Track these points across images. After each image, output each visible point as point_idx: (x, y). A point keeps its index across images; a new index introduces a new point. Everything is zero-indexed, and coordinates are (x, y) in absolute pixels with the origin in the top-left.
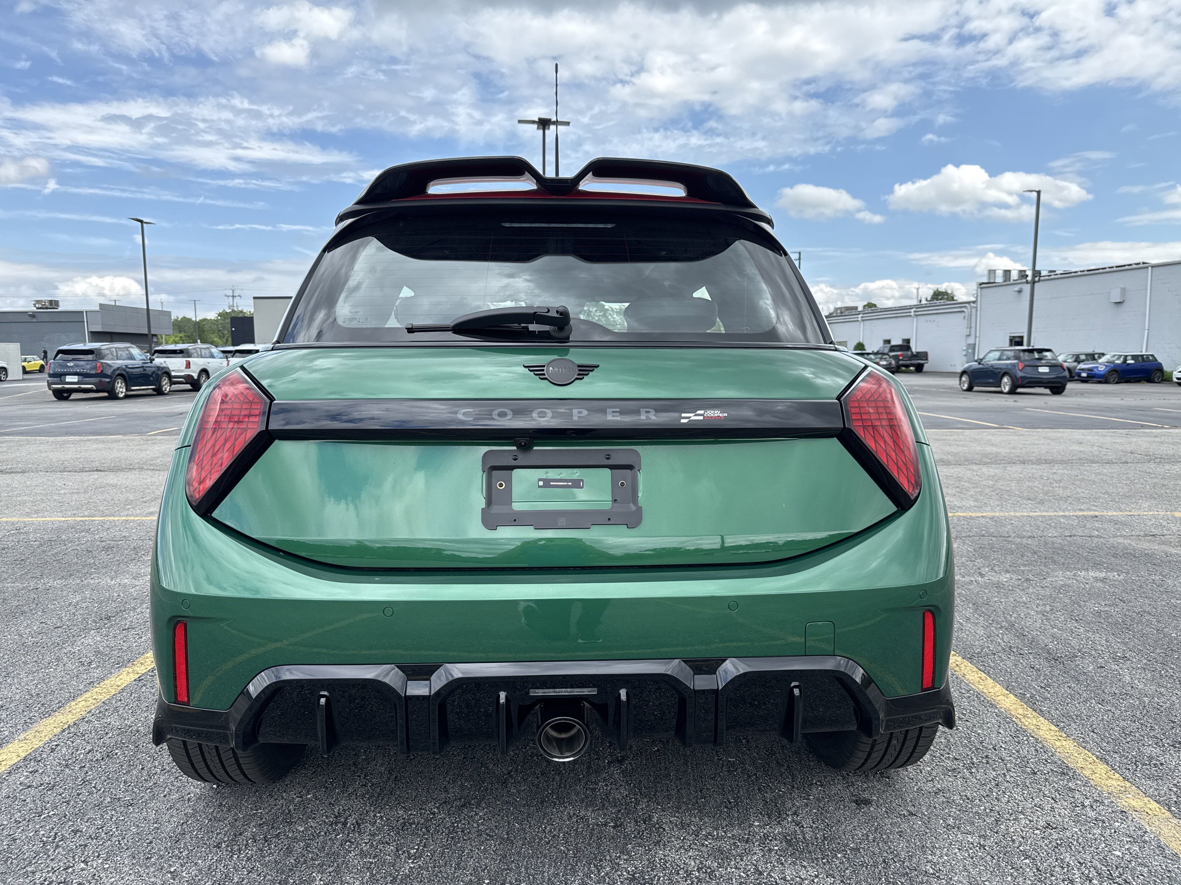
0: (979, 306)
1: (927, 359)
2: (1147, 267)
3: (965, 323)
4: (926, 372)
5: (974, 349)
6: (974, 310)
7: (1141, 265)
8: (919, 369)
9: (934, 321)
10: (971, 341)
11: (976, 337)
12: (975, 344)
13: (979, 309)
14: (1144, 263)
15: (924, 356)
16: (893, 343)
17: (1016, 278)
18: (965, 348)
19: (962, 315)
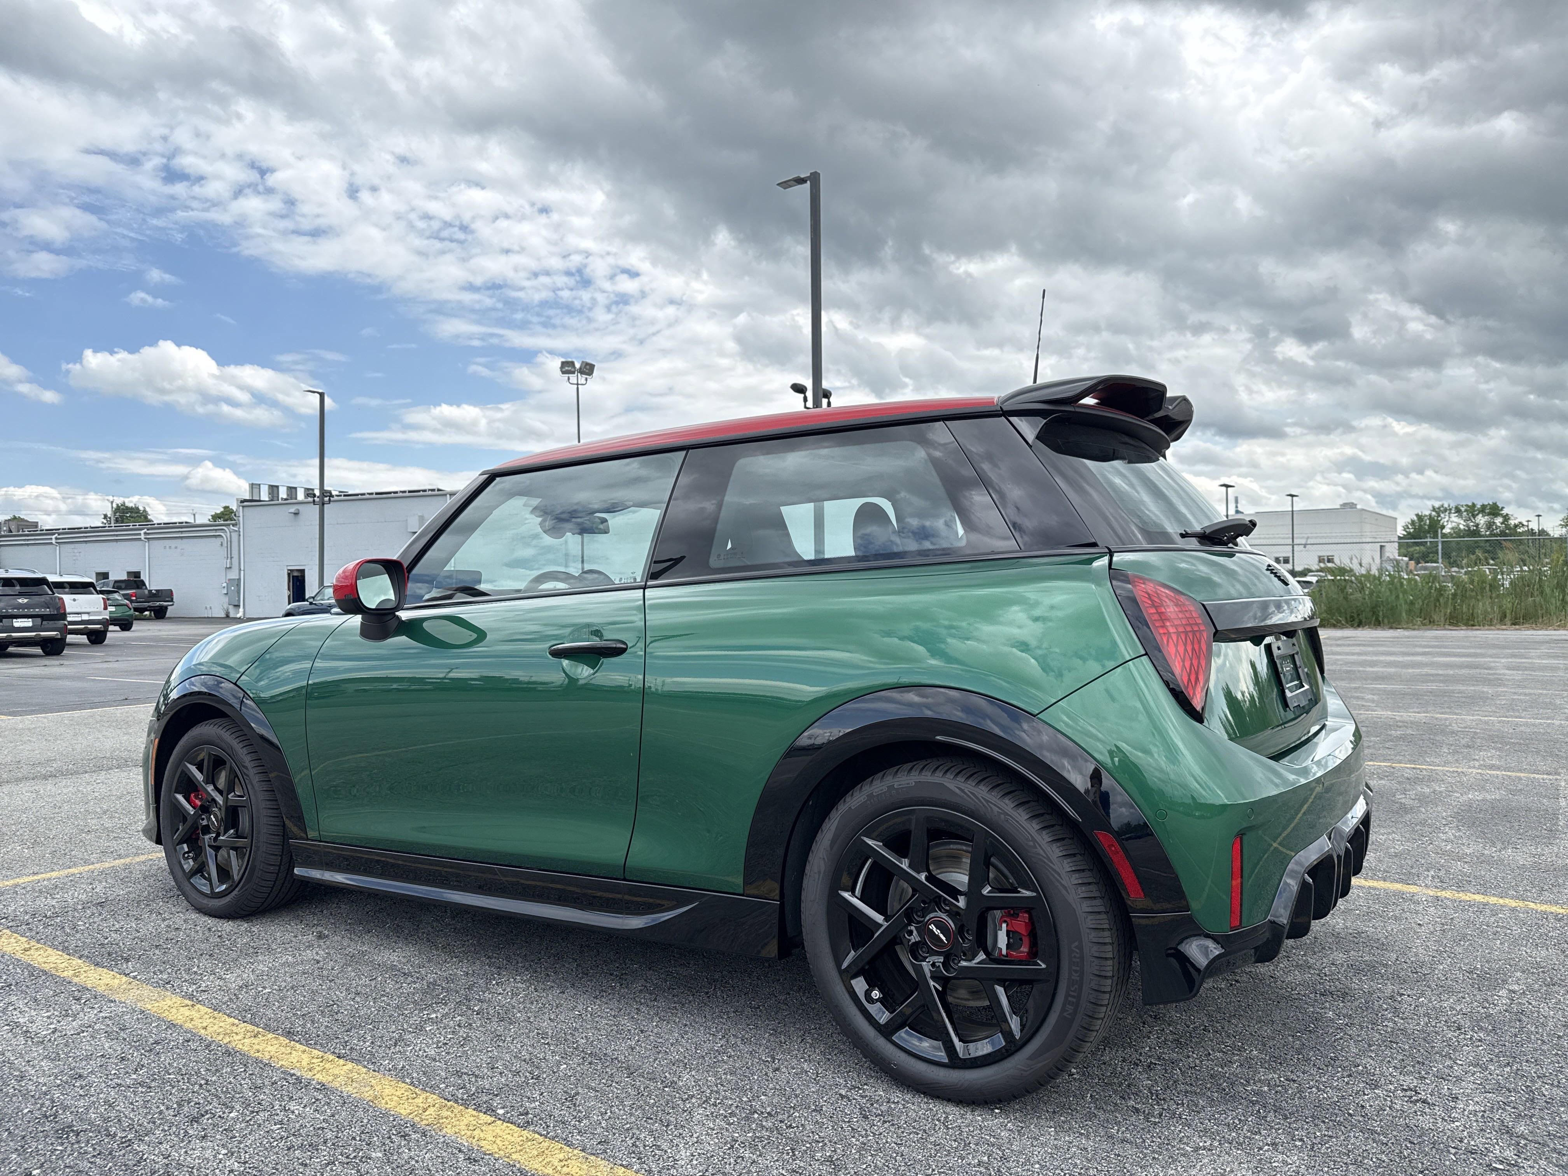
0: (241, 530)
1: (172, 601)
2: (445, 495)
3: (223, 552)
4: (170, 618)
5: (238, 585)
6: (235, 536)
7: (436, 492)
8: (160, 614)
9: (176, 548)
10: (233, 575)
11: (240, 570)
12: (239, 579)
13: (242, 534)
14: (439, 490)
15: (168, 595)
16: (113, 577)
17: (285, 496)
18: (225, 585)
19: (219, 540)
